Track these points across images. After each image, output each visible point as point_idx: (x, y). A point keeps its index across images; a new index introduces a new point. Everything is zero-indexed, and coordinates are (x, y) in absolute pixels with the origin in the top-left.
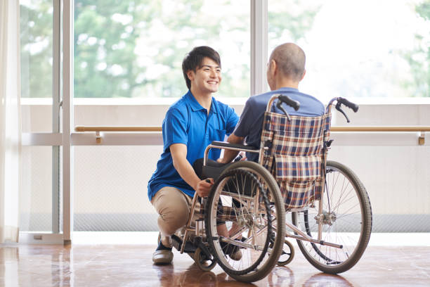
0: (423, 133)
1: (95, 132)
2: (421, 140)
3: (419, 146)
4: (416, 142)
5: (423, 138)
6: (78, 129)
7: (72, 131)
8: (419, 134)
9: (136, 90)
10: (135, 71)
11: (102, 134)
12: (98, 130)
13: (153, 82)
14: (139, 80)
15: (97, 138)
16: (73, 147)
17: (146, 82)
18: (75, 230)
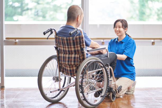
0: (154, 40)
1: (14, 40)
2: (153, 43)
3: (153, 46)
4: (151, 44)
5: (154, 43)
6: (7, 38)
7: (4, 39)
8: (153, 41)
9: (24, 12)
10: (24, 5)
11: (17, 40)
12: (16, 39)
13: (31, 9)
14: (25, 8)
15: (15, 42)
16: (5, 46)
17: (28, 9)
18: (6, 76)
